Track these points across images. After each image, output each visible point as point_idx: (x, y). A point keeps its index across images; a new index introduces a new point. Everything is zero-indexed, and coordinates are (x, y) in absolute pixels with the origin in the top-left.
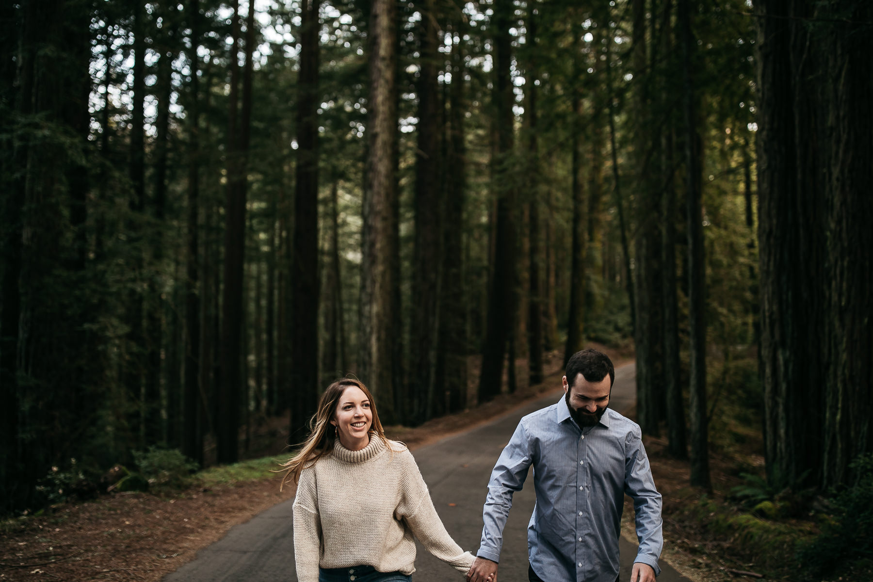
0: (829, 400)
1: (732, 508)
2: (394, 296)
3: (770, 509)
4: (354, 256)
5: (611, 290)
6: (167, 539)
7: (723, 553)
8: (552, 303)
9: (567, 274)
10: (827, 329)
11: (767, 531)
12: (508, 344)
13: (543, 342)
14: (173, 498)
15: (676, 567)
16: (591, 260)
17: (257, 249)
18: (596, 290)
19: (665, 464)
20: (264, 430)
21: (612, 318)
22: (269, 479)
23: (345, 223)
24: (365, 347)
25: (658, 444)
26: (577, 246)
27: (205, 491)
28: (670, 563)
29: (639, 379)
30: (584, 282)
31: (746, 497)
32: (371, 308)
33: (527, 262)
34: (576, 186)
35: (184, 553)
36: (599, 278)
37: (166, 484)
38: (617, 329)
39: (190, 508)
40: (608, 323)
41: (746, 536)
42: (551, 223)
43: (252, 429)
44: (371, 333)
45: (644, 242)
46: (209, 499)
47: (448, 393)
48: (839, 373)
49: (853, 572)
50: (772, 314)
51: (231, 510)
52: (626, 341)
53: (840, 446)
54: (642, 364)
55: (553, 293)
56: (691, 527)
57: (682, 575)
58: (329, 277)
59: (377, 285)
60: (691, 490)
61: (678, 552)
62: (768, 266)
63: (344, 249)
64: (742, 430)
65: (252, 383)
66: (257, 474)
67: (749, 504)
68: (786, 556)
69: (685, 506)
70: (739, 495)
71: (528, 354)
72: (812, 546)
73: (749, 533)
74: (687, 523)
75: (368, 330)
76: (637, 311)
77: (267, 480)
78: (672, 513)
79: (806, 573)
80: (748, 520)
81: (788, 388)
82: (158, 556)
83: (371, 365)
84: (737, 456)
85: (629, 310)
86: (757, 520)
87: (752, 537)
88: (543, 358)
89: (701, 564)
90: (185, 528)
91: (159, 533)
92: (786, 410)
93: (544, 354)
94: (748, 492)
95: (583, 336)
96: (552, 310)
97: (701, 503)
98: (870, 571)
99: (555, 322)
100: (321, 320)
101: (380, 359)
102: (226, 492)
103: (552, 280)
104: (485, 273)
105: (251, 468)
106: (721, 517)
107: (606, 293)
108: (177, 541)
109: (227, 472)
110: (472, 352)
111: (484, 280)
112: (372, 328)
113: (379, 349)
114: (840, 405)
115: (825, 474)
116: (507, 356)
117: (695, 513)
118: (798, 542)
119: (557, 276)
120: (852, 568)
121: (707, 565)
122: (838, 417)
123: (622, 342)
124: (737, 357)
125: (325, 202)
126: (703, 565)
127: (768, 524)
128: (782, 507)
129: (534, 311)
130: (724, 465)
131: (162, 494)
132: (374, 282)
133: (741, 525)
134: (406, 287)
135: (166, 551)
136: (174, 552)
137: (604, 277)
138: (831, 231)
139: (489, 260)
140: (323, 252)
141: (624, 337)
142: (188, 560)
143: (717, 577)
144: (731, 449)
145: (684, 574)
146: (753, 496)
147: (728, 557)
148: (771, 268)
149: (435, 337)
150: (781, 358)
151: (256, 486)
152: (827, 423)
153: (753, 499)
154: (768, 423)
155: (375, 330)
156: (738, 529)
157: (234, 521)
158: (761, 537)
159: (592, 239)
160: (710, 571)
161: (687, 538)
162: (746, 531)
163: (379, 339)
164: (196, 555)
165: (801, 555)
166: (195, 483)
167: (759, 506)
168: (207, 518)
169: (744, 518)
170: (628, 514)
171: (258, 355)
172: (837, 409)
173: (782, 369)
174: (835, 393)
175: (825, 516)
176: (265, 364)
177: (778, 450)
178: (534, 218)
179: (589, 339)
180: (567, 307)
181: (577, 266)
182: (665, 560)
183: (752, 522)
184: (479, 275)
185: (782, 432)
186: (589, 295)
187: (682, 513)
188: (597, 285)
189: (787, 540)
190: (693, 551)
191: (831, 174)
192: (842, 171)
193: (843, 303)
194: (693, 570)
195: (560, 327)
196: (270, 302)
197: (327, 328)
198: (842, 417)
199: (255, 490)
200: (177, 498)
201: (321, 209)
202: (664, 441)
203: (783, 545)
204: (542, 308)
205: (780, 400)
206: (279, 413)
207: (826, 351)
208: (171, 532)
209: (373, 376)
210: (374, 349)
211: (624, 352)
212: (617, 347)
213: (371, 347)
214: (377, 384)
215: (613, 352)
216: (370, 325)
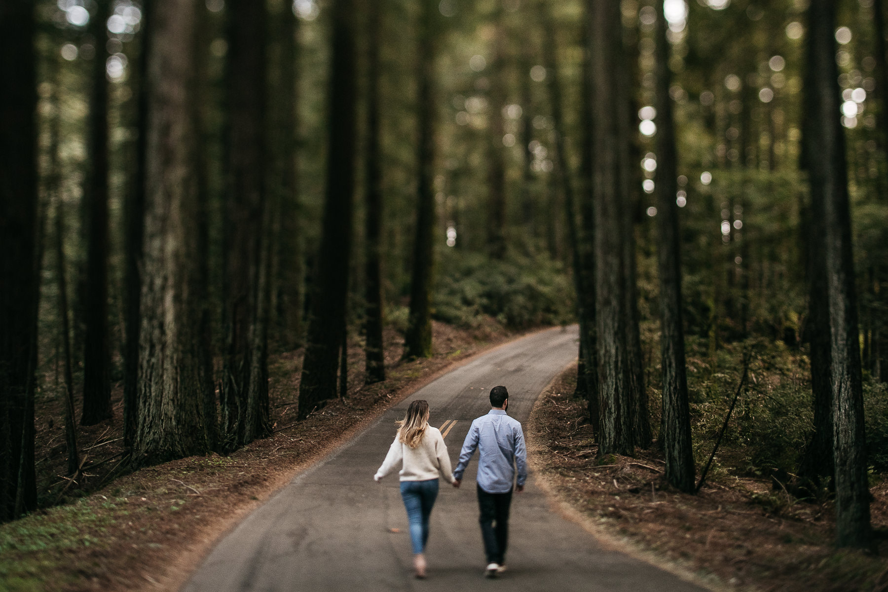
21: (456, 286)
38: (467, 302)
40: (452, 293)
44: (163, 288)
52: (480, 318)
59: (175, 204)
75: (158, 282)
83: (164, 346)
101: (179, 334)
112: (165, 279)
113: (178, 318)
123: (474, 321)
141: (476, 312)
155: (171, 282)
163: (177, 299)
209: (168, 365)
210: (170, 317)
211: (477, 333)
212: (466, 326)
213: (163, 314)
214: (175, 380)
215: (463, 334)
216: (162, 274)
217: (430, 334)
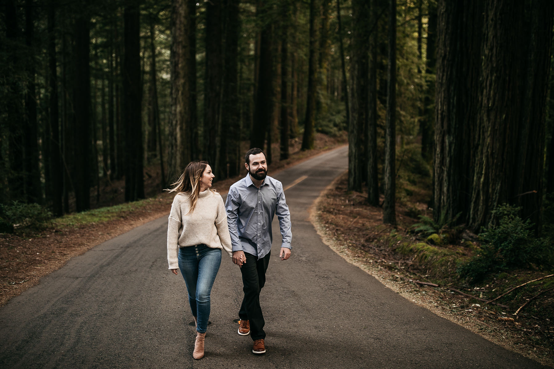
0: (477, 169)
1: (411, 238)
2: (191, 101)
3: (437, 239)
4: (166, 76)
5: (332, 100)
6: (19, 269)
7: (408, 269)
8: (295, 108)
9: (305, 89)
10: (478, 121)
11: (436, 253)
12: (267, 134)
13: (289, 132)
14: (32, 237)
15: (381, 280)
16: (320, 81)
17: (101, 70)
18: (323, 100)
19: (366, 209)
20: (109, 189)
21: (333, 118)
22: (105, 222)
23: (160, 54)
24: (172, 134)
25: (361, 197)
26: (312, 71)
27: (56, 231)
28: (377, 277)
29: (350, 156)
30: (316, 94)
31: (421, 231)
32: (176, 107)
33: (280, 81)
34: (312, 32)
35: (30, 279)
36: (324, 92)
37: (28, 227)
38: (336, 125)
39: (44, 244)
40: (330, 121)
41: (422, 257)
42: (295, 54)
43: (101, 189)
44: (176, 125)
45: (357, 66)
46: (59, 238)
47: (228, 165)
48: (485, 151)
49: (496, 282)
50: (443, 111)
51: (73, 245)
52: (341, 132)
53: (482, 198)
54: (353, 146)
55: (295, 102)
56: (386, 251)
57: (386, 286)
58: (150, 90)
59: (180, 92)
60: (384, 226)
61: (381, 270)
62: (442, 80)
63: (160, 72)
64: (411, 188)
65: (100, 159)
66: (97, 219)
67: (424, 235)
68: (449, 270)
69: (381, 236)
70: (417, 229)
71: (279, 141)
72: (468, 264)
73: (424, 254)
74: (382, 248)
75: (174, 122)
76: (350, 112)
77: (102, 223)
78: (373, 241)
79: (463, 282)
80: (424, 247)
81: (450, 161)
82: (9, 283)
83: (176, 146)
84: (409, 204)
85: (344, 113)
86: (429, 246)
87: (426, 257)
88: (289, 143)
89: (397, 278)
90: (35, 260)
91: (15, 264)
92: (449, 175)
93: (290, 140)
94: (422, 228)
95: (314, 129)
96: (295, 113)
97: (391, 235)
98: (507, 281)
99: (297, 120)
100: (146, 119)
101: (182, 142)
102: (72, 232)
103: (295, 93)
104: (252, 88)
105: (93, 215)
106: (406, 244)
107: (329, 102)
108: (27, 271)
109: (75, 218)
110: (244, 139)
111: (251, 93)
112: (177, 121)
113: (181, 136)
114: (483, 172)
115: (471, 216)
116: (266, 141)
117: (387, 241)
118: (457, 261)
119: (298, 91)
120: (495, 279)
121: (401, 279)
122: (482, 180)
123: (338, 134)
124: (408, 143)
125: (145, 38)
126: (399, 279)
127: (436, 249)
128: (445, 238)
129: (284, 113)
130: (401, 209)
131: (24, 234)
132: (177, 90)
133: (419, 249)
134: (201, 98)
135: (16, 278)
136: (22, 279)
137: (328, 92)
138: (485, 56)
139: (255, 79)
140: (144, 72)
141: (340, 130)
142: (32, 285)
143: (409, 288)
144: (405, 199)
145: (387, 286)
146: (425, 231)
147: (412, 271)
148: (444, 81)
149: (219, 129)
150: (447, 141)
151: (94, 228)
152: (475, 183)
153: (426, 232)
154: (436, 183)
155: (179, 122)
156: (417, 252)
157: (73, 254)
158: (432, 257)
159: (321, 67)
160: (404, 283)
161: (384, 258)
162: (421, 254)
163: (181, 129)
164: (39, 281)
165: (461, 270)
166: (50, 226)
167: (430, 237)
168: (53, 252)
169: (420, 245)
170: (345, 243)
171: (104, 141)
172: (482, 174)
173: (447, 148)
174: (481, 164)
175: (471, 243)
176: (109, 147)
177: (442, 201)
178: (284, 50)
179: (318, 131)
180: (304, 111)
181: (312, 84)
182: (373, 275)
183: (425, 248)
184: (249, 90)
185: (445, 189)
186: (318, 103)
187: (379, 241)
188: (323, 97)
189: (450, 260)
190: (390, 268)
191: (488, 16)
192: (495, 14)
193: (490, 105)
194: (392, 282)
195: (300, 123)
196: (111, 105)
197: (149, 124)
198: (484, 180)
199: (93, 231)
200: (34, 238)
201: (142, 44)
202: (365, 195)
203: (448, 263)
204: (289, 111)
205: (445, 169)
206: (119, 178)
207: (477, 137)
208: (24, 263)
209: (178, 153)
210: (178, 136)
211: (339, 139)
212: (334, 136)
213: (176, 134)
214: (181, 159)
215: (332, 139)
216: (175, 119)
217: (313, 139)
